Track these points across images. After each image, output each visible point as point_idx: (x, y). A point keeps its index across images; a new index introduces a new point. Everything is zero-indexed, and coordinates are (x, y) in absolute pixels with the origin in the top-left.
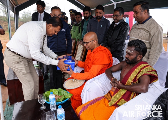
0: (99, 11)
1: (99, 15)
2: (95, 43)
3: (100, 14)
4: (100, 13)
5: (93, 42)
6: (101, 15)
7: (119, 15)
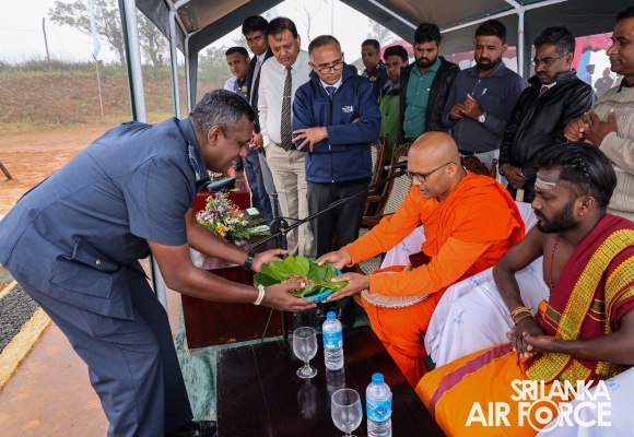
0: (488, 41)
1: (484, 55)
2: (452, 174)
3: (489, 52)
4: (490, 48)
5: (444, 172)
6: (493, 55)
7: (556, 56)
